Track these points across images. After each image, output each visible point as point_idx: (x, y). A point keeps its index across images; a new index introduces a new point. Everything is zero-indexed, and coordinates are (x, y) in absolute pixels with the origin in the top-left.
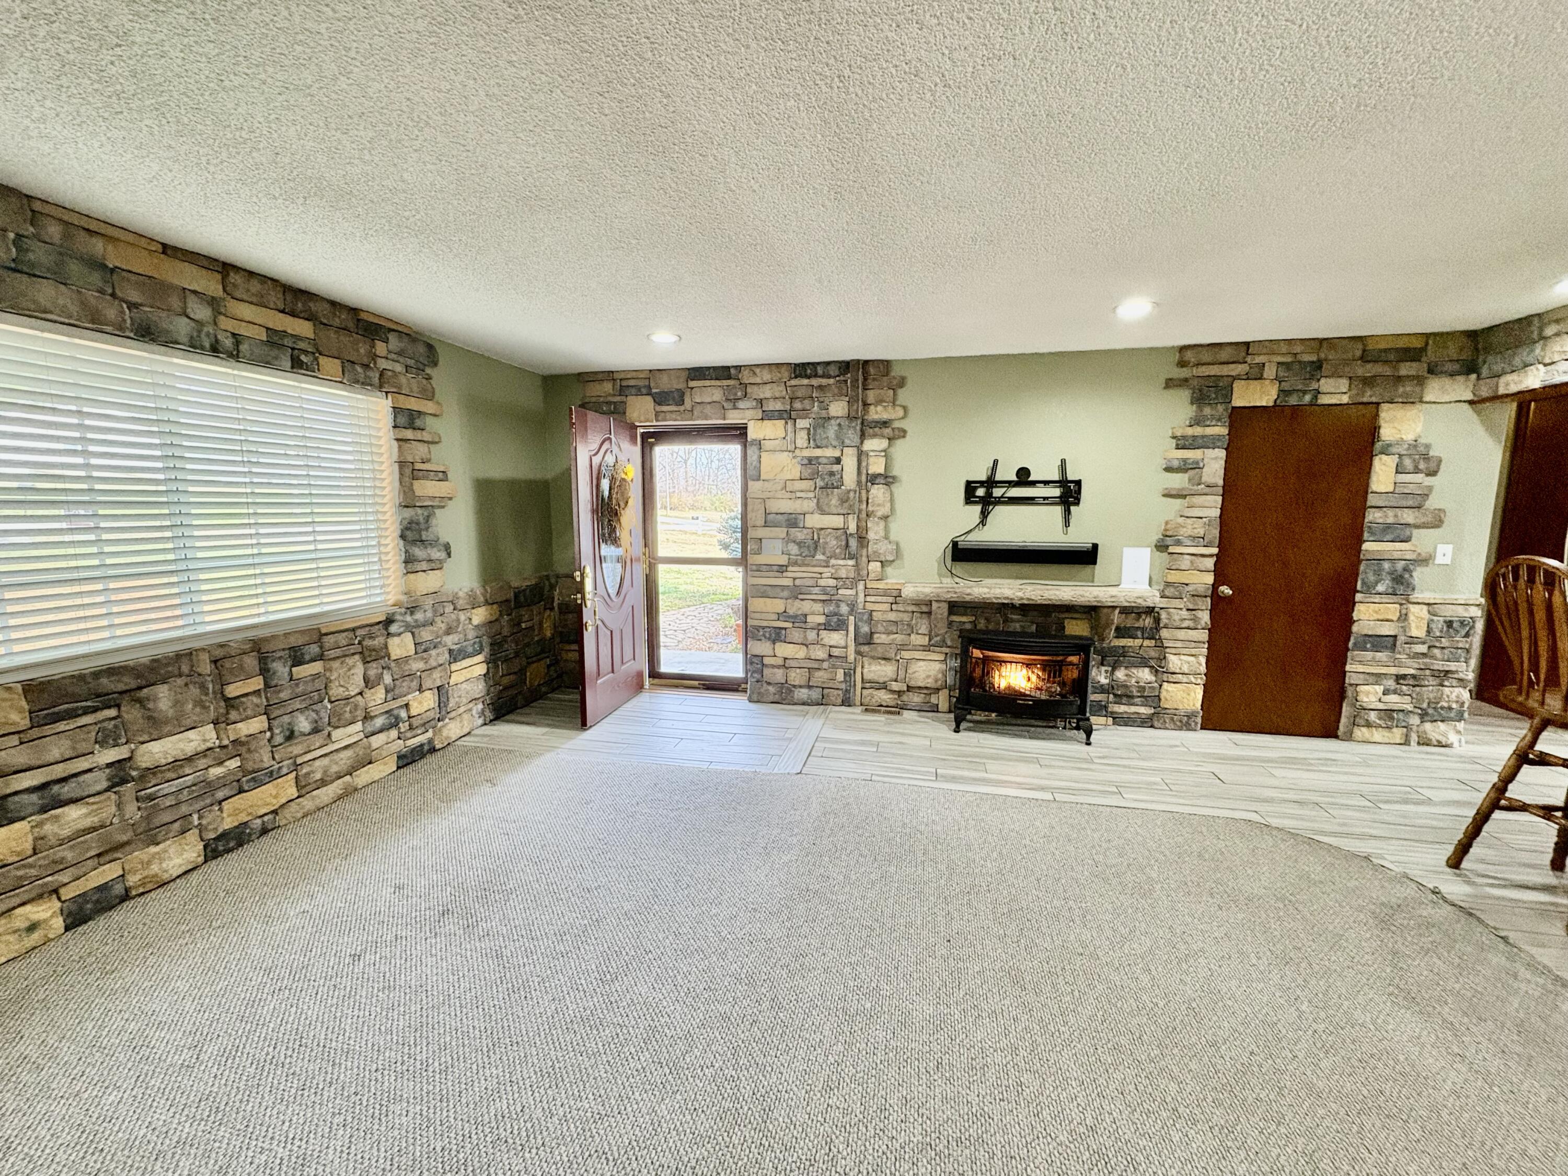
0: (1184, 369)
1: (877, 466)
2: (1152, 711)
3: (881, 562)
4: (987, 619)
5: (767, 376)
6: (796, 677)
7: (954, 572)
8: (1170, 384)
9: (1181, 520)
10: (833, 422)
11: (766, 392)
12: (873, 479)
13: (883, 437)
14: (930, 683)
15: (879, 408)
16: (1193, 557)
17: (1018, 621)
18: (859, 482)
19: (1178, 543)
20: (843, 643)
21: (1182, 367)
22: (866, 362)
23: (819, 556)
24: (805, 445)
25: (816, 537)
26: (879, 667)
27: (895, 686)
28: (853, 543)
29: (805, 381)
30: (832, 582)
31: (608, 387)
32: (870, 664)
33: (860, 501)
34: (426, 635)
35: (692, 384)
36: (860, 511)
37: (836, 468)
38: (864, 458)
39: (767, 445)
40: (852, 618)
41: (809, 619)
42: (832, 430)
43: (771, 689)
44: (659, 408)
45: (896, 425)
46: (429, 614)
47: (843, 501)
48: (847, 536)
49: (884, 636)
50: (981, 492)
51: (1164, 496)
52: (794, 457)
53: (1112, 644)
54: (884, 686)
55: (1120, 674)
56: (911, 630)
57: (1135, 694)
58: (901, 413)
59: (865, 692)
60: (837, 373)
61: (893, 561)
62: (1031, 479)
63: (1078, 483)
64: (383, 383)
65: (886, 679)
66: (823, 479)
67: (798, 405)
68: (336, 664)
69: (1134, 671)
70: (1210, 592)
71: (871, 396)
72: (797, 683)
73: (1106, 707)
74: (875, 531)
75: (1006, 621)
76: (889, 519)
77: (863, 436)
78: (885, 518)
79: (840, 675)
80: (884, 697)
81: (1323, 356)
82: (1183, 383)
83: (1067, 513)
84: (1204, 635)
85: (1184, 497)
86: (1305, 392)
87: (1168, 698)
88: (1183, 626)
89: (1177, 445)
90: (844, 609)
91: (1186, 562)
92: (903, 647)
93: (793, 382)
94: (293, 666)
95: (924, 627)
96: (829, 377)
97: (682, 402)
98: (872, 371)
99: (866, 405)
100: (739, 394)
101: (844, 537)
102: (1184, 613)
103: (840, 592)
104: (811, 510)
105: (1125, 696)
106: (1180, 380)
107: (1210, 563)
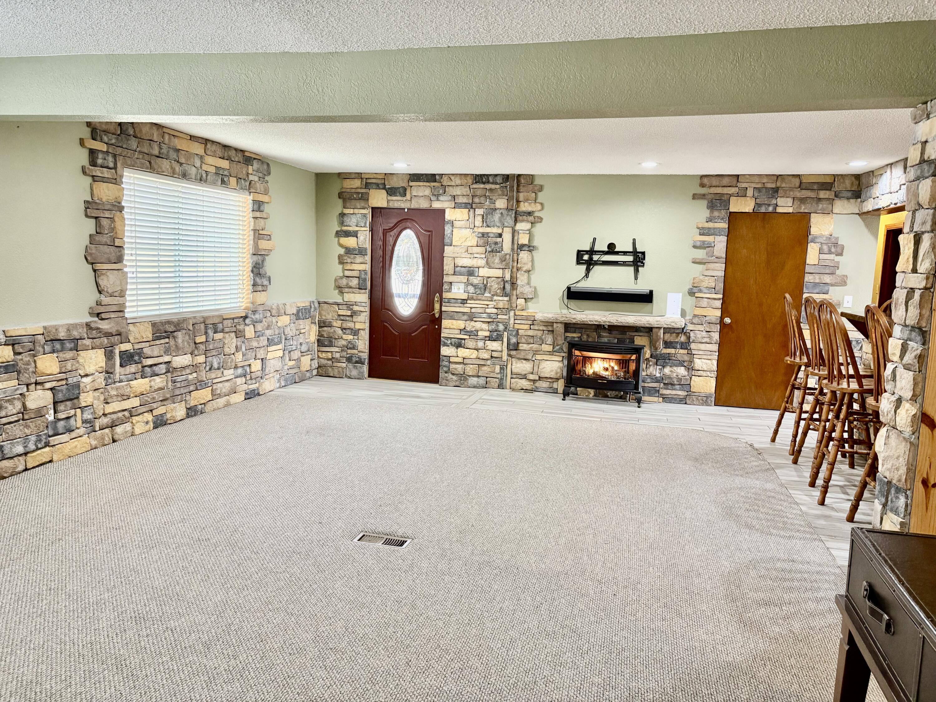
0: (704, 188)
1: (524, 239)
2: (686, 393)
3: (525, 299)
4: (588, 335)
5: (458, 182)
6: (470, 370)
7: (569, 306)
8: (695, 197)
9: (702, 277)
10: (498, 211)
11: (457, 191)
12: (521, 247)
13: (528, 221)
14: (553, 375)
15: (526, 204)
16: (709, 300)
17: (607, 337)
18: (513, 249)
19: (700, 291)
20: (500, 349)
21: (703, 187)
22: (519, 176)
23: (487, 294)
24: (481, 225)
25: (485, 282)
26: (521, 365)
27: (531, 377)
28: (508, 287)
29: (482, 186)
30: (495, 311)
31: (357, 183)
32: (516, 363)
33: (513, 261)
34: (259, 327)
35: (411, 184)
36: (513, 267)
37: (499, 240)
38: (516, 234)
39: (456, 224)
40: (506, 333)
41: (480, 333)
42: (497, 216)
43: (454, 378)
44: (390, 198)
45: (536, 214)
46: (261, 316)
47: (503, 260)
48: (505, 282)
49: (525, 345)
50: (586, 257)
51: (693, 262)
52: (473, 232)
53: (662, 352)
54: (524, 377)
55: (667, 370)
56: (542, 342)
57: (676, 383)
58: (539, 207)
59: (513, 380)
60: (501, 181)
61: (532, 298)
62: (616, 250)
63: (643, 253)
64: (250, 188)
65: (526, 372)
66: (490, 247)
67: (476, 200)
68: (227, 335)
69: (675, 368)
70: (718, 322)
71: (522, 196)
72: (470, 374)
73: (659, 391)
74: (522, 279)
75: (599, 336)
76: (530, 273)
77: (516, 221)
78: (529, 271)
79: (497, 369)
80: (524, 383)
81: (778, 184)
82: (703, 197)
83: (637, 271)
84: (715, 347)
85: (704, 263)
86: (769, 205)
87: (695, 386)
88: (703, 341)
89: (700, 233)
90: (501, 327)
91: (705, 303)
92: (536, 352)
93: (475, 186)
94: (214, 333)
95: (550, 340)
96: (496, 183)
97: (405, 195)
98: (523, 181)
99: (518, 202)
100: (441, 191)
101: (502, 283)
102: (704, 334)
103: (499, 317)
104: (483, 265)
105: (670, 385)
106: (700, 195)
107: (719, 304)
